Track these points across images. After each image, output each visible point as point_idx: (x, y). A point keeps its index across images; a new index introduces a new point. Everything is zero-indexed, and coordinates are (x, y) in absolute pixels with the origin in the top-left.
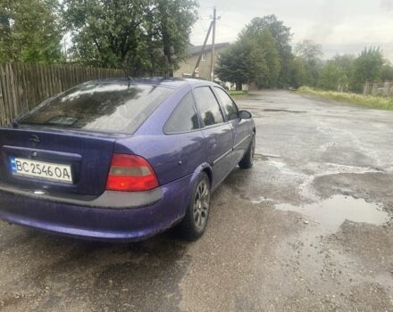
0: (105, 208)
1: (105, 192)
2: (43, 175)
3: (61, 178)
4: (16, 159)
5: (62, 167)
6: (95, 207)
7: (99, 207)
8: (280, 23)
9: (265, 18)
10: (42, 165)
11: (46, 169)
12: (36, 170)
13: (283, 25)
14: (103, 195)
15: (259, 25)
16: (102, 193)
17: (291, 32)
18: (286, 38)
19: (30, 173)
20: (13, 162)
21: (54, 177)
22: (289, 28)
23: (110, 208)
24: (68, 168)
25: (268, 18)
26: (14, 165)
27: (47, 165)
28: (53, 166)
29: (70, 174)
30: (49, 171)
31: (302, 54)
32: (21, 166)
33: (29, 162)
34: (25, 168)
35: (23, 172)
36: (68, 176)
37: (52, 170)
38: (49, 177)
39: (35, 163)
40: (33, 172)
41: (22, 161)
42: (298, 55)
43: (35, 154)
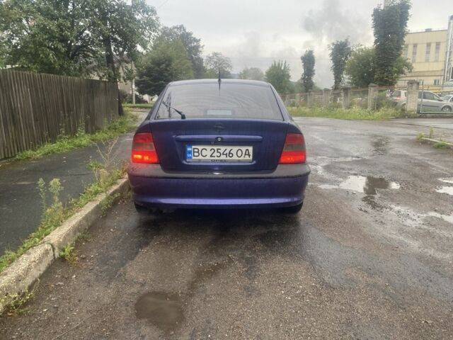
0: (284, 177)
1: (279, 166)
2: (223, 157)
3: (242, 158)
4: (193, 147)
5: (244, 149)
6: (276, 178)
7: (279, 178)
8: (189, 34)
9: (175, 28)
10: (222, 148)
11: (227, 151)
12: (216, 154)
13: (193, 36)
14: (277, 169)
15: (168, 35)
16: (276, 167)
17: (201, 44)
18: (196, 49)
19: (208, 157)
20: (189, 149)
21: (235, 158)
22: (199, 40)
23: (288, 177)
24: (251, 149)
25: (178, 28)
26: (190, 152)
27: (229, 148)
28: (235, 149)
29: (251, 154)
30: (230, 153)
31: (212, 67)
32: (198, 152)
33: (209, 148)
34: (203, 154)
35: (200, 157)
36: (249, 155)
37: (234, 152)
38: (228, 158)
39: (215, 148)
40: (211, 156)
41: (200, 148)
42: (209, 68)
43: (219, 140)
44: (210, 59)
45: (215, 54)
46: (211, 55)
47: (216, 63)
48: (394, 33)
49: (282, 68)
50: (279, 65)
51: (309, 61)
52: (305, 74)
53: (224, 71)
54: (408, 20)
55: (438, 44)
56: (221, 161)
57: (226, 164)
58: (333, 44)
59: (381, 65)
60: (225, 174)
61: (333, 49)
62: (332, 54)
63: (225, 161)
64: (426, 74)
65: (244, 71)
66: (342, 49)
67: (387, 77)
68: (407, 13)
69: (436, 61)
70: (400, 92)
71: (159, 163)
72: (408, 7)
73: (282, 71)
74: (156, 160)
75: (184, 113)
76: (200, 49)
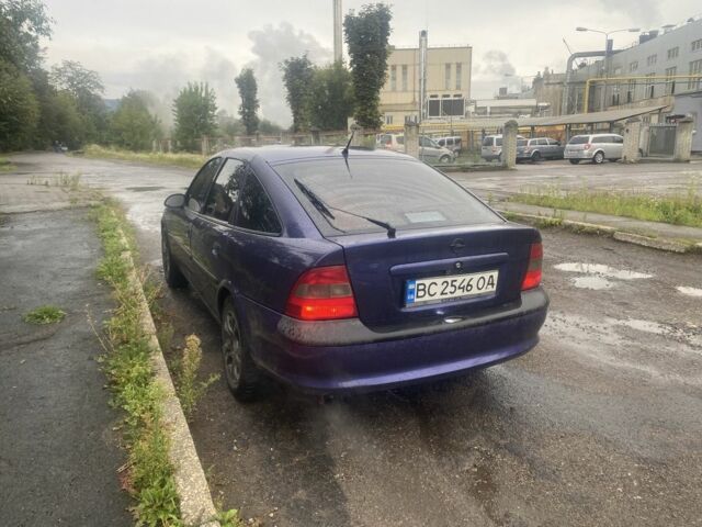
1: (522, 294)
2: (459, 293)
3: (483, 291)
4: (417, 282)
5: (487, 275)
10: (459, 279)
11: (465, 283)
12: (450, 289)
17: (41, 44)
18: (33, 54)
19: (438, 296)
20: (411, 287)
21: (475, 291)
24: (495, 274)
26: (412, 292)
27: (467, 277)
28: (476, 277)
29: (495, 282)
30: (468, 285)
31: (65, 86)
32: (424, 290)
33: (439, 280)
34: (432, 291)
35: (427, 298)
36: (493, 284)
37: (473, 283)
38: (466, 293)
39: (449, 279)
40: (442, 294)
41: (427, 282)
42: (59, 88)
43: (458, 265)
44: (60, 72)
45: (70, 65)
46: (60, 66)
47: (70, 79)
48: (374, 52)
49: (203, 95)
50: (197, 89)
51: (247, 85)
52: (244, 105)
53: (89, 94)
54: (389, 34)
55: (405, 68)
56: (455, 299)
57: (461, 302)
58: (286, 62)
59: (363, 98)
60: (464, 319)
61: (286, 70)
62: (286, 77)
63: (460, 298)
64: (395, 108)
65: (129, 95)
66: (301, 71)
67: (371, 115)
68: (387, 25)
69: (405, 90)
70: (390, 137)
71: (358, 315)
72: (388, 18)
73: (204, 99)
74: (351, 311)
75: (392, 225)
76: (40, 54)
